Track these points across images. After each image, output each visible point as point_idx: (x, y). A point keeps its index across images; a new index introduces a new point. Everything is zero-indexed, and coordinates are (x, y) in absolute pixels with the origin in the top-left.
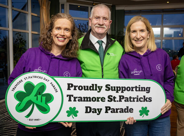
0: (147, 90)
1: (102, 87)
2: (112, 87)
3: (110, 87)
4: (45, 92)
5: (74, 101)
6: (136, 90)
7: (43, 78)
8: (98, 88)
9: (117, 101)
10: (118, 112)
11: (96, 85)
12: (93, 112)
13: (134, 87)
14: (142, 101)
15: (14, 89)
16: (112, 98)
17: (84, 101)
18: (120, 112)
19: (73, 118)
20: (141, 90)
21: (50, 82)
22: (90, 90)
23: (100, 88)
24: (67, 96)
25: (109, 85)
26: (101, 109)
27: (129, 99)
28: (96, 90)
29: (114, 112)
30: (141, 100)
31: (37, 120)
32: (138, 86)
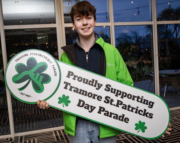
0: (149, 105)
1: (102, 85)
2: (112, 89)
3: (110, 88)
4: (44, 72)
5: (69, 90)
6: (138, 101)
7: (47, 59)
8: (97, 85)
9: (114, 105)
10: (111, 117)
11: (96, 81)
12: (85, 108)
13: (136, 97)
14: (141, 114)
15: (17, 60)
16: (110, 100)
17: (80, 93)
18: (114, 117)
19: (64, 107)
20: (143, 101)
21: (52, 64)
22: (89, 84)
23: (100, 86)
24: (65, 83)
25: (110, 86)
26: (95, 108)
27: (127, 107)
28: (95, 86)
29: (107, 115)
30: (141, 112)
31: (28, 96)
32: (141, 97)
